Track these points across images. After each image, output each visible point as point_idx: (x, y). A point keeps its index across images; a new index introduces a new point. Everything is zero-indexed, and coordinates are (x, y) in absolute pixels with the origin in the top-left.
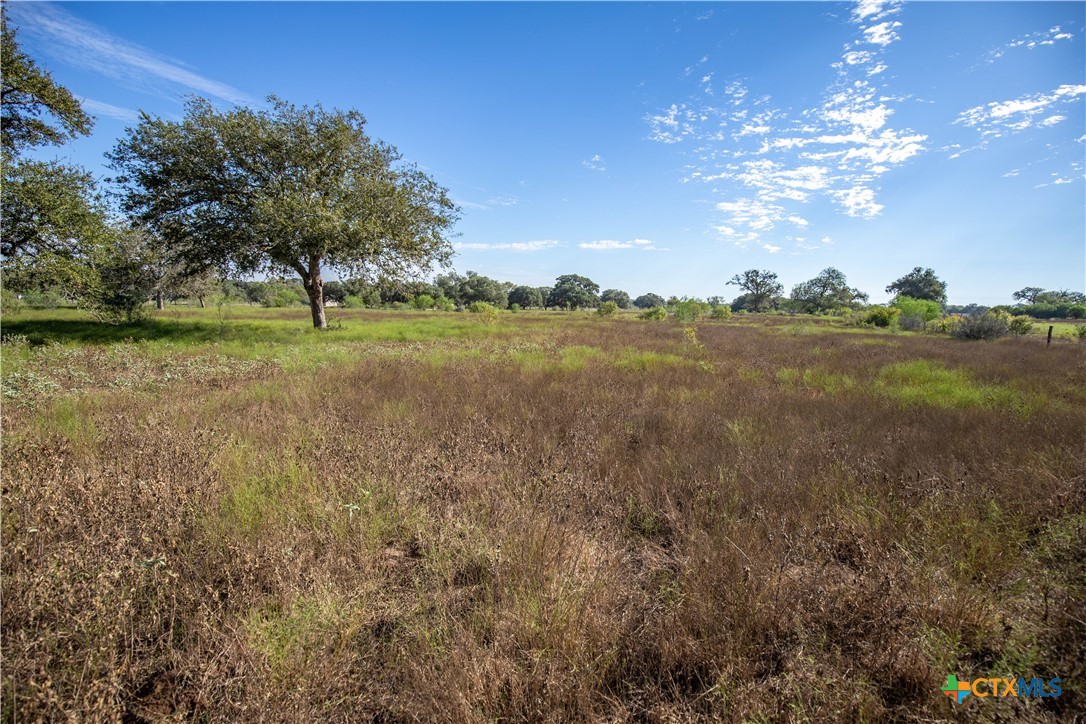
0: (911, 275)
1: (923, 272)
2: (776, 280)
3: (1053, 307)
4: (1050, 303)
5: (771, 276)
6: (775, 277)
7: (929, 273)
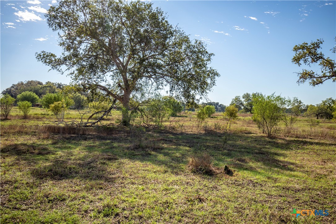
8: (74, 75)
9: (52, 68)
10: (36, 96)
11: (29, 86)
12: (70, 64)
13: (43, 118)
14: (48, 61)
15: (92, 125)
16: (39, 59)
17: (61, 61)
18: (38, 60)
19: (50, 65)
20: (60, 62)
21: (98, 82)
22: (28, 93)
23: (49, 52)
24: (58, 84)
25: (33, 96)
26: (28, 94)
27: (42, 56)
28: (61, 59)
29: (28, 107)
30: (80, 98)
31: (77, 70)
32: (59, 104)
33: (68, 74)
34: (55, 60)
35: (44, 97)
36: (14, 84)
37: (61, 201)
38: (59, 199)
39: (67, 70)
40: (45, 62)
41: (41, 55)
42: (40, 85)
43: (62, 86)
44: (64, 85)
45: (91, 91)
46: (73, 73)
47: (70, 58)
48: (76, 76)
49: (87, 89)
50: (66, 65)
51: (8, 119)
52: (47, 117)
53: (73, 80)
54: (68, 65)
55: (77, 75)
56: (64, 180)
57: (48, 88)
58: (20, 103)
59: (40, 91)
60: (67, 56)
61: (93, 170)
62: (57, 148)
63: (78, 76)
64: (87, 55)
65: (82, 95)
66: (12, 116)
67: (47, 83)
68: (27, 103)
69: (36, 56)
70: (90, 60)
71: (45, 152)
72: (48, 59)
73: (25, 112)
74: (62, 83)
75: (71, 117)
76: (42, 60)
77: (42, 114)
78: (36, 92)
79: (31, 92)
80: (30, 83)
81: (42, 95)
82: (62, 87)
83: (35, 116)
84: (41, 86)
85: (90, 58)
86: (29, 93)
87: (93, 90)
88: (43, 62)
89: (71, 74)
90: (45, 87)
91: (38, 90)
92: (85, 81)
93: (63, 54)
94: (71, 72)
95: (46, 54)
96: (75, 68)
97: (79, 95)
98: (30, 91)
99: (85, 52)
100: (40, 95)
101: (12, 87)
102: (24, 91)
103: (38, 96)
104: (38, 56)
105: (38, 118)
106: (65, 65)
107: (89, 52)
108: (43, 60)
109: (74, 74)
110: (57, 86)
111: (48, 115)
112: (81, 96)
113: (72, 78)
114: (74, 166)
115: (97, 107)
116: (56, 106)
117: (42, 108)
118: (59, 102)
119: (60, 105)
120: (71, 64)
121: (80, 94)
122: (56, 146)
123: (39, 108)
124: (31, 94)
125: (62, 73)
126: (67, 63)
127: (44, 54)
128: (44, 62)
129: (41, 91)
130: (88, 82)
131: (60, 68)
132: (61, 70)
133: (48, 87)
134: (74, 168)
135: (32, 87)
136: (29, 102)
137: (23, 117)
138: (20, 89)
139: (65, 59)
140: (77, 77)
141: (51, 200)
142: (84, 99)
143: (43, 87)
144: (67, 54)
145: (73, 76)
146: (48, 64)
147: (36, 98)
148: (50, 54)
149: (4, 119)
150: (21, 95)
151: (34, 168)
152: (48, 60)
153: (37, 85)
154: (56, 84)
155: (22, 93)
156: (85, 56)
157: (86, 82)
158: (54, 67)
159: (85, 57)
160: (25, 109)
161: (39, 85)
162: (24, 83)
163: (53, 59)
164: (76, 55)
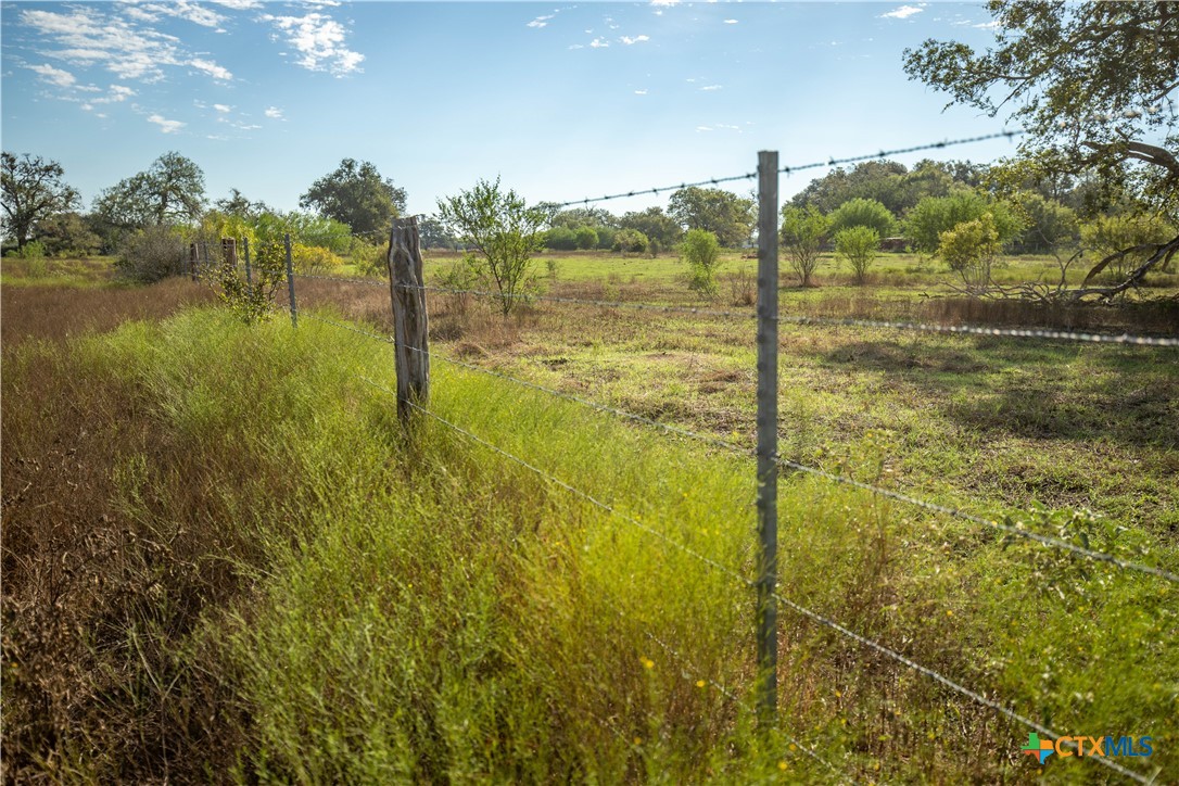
0: (338, 174)
1: (357, 170)
2: (63, 179)
3: (573, 234)
4: (571, 227)
5: (48, 169)
6: (60, 172)
7: (367, 171)
8: (1036, 114)
9: (957, 96)
10: (887, 214)
11: (862, 180)
12: (1023, 72)
13: (916, 281)
14: (942, 73)
15: (1102, 298)
16: (912, 71)
17: (989, 68)
18: (909, 75)
19: (950, 89)
20: (985, 73)
21: (1130, 131)
22: (859, 204)
23: (948, 41)
24: (960, 166)
25: (877, 214)
26: (860, 206)
27: (926, 59)
28: (990, 61)
29: (869, 245)
30: (1041, 209)
31: (1050, 94)
32: (972, 229)
33: (1013, 115)
34: (971, 65)
35: (913, 214)
36: (817, 178)
37: (1070, 489)
38: (1063, 486)
39: (1009, 98)
40: (935, 79)
41: (920, 58)
42: (895, 176)
43: (973, 172)
44: (980, 169)
45: (1100, 171)
46: (1034, 109)
47: (1022, 51)
48: (1043, 116)
49: (1084, 163)
50: (1009, 78)
51: (811, 286)
52: (928, 277)
53: (1031, 136)
54: (1014, 79)
55: (1046, 114)
56: (1058, 441)
57: (924, 184)
58: (843, 233)
59: (896, 195)
60: (1013, 45)
61: (1158, 423)
62: (997, 357)
63: (1051, 118)
64: (1094, 26)
65: (1047, 198)
66: (822, 278)
67: (920, 167)
68: (863, 234)
69: (905, 62)
70: (1104, 45)
71: (966, 365)
72: (946, 67)
73: (858, 265)
74: (974, 162)
75: (1014, 275)
76: (923, 72)
77: (909, 271)
78: (886, 199)
79: (870, 200)
80: (864, 171)
81: (903, 210)
82: (970, 175)
83: (889, 275)
84: (900, 178)
85: (1103, 37)
86: (865, 203)
87: (1111, 165)
88: (924, 80)
89: (1026, 111)
90: (914, 179)
91: (891, 193)
92: (1077, 136)
93: (1000, 38)
94: (1024, 105)
95: (937, 49)
96: (1043, 85)
97: (1035, 200)
98: (866, 198)
99: (1084, 20)
100: (897, 208)
101: (812, 189)
102: (849, 198)
103: (893, 213)
104: (910, 62)
105: (899, 283)
106: (1003, 81)
107: (1098, 17)
108: (925, 74)
109: (1037, 111)
110: (954, 174)
111: (930, 271)
112: (1043, 203)
113: (1029, 127)
114: (1079, 407)
115: (1114, 239)
116: (961, 236)
117: (904, 255)
118: (971, 224)
119: (978, 234)
120: (1026, 75)
121: (1042, 197)
122: (992, 353)
123: (896, 255)
124: (871, 206)
125: (990, 112)
126: (1013, 74)
127: (932, 52)
128: (929, 80)
129: (902, 194)
130: (1091, 135)
131: (986, 96)
132: (988, 100)
133: (923, 178)
134: (1082, 413)
135: (873, 184)
136: (868, 227)
137: (853, 278)
138: (834, 195)
139: (1004, 58)
140: (1047, 122)
141: (1037, 485)
142: (1054, 212)
143: (909, 182)
144: (1015, 35)
145: (1030, 121)
146: (943, 85)
147: (885, 220)
148: (953, 48)
149: (801, 286)
150: (839, 211)
151: (948, 402)
152: (946, 71)
153: (886, 175)
154: (950, 167)
155: (843, 206)
156: (1084, 34)
157: (1083, 136)
158: (964, 93)
159: (1085, 39)
160: (858, 252)
161: (893, 176)
162: (847, 172)
163: (963, 65)
164: (1048, 36)
